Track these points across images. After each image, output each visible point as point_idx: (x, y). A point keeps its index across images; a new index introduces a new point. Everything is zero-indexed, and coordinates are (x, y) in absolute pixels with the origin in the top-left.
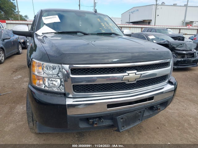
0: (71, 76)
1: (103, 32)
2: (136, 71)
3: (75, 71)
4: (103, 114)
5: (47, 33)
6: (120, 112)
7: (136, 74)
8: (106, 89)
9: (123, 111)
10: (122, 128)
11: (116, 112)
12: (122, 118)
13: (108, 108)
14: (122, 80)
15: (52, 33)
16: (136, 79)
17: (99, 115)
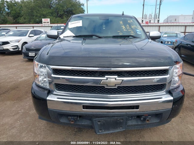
0: (53, 75)
1: (121, 34)
2: (116, 77)
3: (56, 71)
4: (78, 114)
5: (68, 37)
6: (96, 114)
7: (116, 79)
8: (85, 91)
9: (100, 114)
10: (100, 131)
11: (92, 114)
12: (99, 121)
13: (83, 109)
14: (100, 84)
15: (71, 36)
16: (115, 85)
17: (75, 113)
